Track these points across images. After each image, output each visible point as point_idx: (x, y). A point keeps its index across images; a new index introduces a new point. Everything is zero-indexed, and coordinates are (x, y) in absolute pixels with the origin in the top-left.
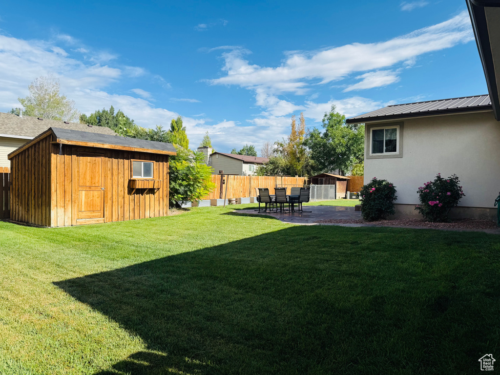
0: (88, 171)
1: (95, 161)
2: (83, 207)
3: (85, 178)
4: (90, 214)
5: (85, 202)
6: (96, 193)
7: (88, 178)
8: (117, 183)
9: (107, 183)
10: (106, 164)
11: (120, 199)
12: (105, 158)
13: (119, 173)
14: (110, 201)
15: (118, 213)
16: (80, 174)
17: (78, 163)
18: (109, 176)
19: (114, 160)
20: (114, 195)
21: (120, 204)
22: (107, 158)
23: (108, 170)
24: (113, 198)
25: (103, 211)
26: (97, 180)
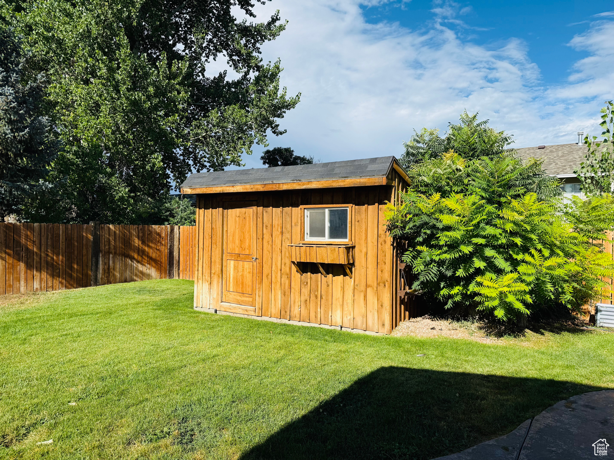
0: (237, 231)
1: (245, 213)
2: (231, 285)
4: (239, 298)
5: (234, 278)
6: (246, 265)
7: (237, 242)
8: (279, 251)
9: (261, 249)
10: (261, 218)
11: (282, 279)
12: (258, 208)
13: (282, 233)
14: (266, 280)
15: (279, 303)
16: (229, 235)
17: (227, 218)
18: (266, 237)
19: (274, 210)
20: (273, 271)
21: (283, 288)
22: (262, 208)
23: (264, 228)
24: (271, 276)
25: (255, 296)
26: (247, 244)
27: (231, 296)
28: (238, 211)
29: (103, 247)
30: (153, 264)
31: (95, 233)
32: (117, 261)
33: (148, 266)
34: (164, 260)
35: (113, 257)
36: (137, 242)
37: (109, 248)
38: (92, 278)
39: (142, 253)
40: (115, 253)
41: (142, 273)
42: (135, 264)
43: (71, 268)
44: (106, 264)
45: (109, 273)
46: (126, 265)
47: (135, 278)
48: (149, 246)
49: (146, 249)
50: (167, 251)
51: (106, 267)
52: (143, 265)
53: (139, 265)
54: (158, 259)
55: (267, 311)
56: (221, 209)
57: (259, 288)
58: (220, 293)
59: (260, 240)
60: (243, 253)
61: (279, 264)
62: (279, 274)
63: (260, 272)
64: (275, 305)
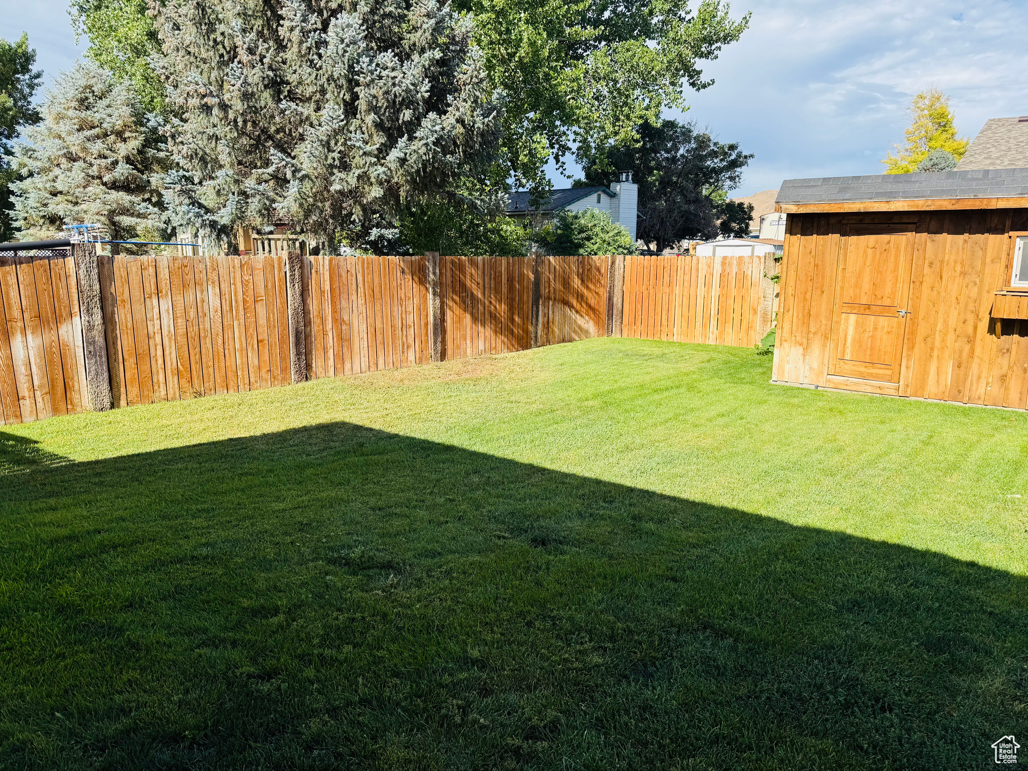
0: (868, 270)
2: (848, 351)
3: (857, 285)
4: (863, 369)
5: (854, 340)
7: (866, 285)
8: (954, 301)
9: (917, 298)
10: (921, 251)
11: (956, 344)
12: (918, 235)
13: (963, 274)
14: (923, 344)
15: (946, 379)
16: (848, 275)
17: (846, 249)
18: (928, 281)
19: (950, 238)
20: (937, 332)
21: (957, 356)
22: (924, 235)
23: (926, 265)
24: (934, 339)
25: (897, 367)
26: (888, 290)
27: (848, 367)
28: (872, 239)
29: (544, 291)
30: (592, 315)
31: (537, 270)
32: (556, 310)
33: (587, 318)
34: (603, 308)
35: (553, 305)
36: (576, 282)
37: (549, 291)
38: (533, 335)
39: (580, 297)
40: (555, 299)
41: (580, 327)
42: (574, 315)
43: (512, 321)
44: (546, 315)
45: (548, 328)
46: (564, 316)
47: (574, 335)
48: (588, 288)
49: (585, 291)
50: (606, 295)
51: (546, 319)
52: (581, 316)
53: (578, 316)
54: (597, 307)
55: (920, 389)
56: (837, 236)
57: (909, 356)
58: (826, 361)
59: (918, 283)
60: (879, 303)
61: (953, 321)
62: (951, 336)
63: (913, 333)
64: (938, 381)
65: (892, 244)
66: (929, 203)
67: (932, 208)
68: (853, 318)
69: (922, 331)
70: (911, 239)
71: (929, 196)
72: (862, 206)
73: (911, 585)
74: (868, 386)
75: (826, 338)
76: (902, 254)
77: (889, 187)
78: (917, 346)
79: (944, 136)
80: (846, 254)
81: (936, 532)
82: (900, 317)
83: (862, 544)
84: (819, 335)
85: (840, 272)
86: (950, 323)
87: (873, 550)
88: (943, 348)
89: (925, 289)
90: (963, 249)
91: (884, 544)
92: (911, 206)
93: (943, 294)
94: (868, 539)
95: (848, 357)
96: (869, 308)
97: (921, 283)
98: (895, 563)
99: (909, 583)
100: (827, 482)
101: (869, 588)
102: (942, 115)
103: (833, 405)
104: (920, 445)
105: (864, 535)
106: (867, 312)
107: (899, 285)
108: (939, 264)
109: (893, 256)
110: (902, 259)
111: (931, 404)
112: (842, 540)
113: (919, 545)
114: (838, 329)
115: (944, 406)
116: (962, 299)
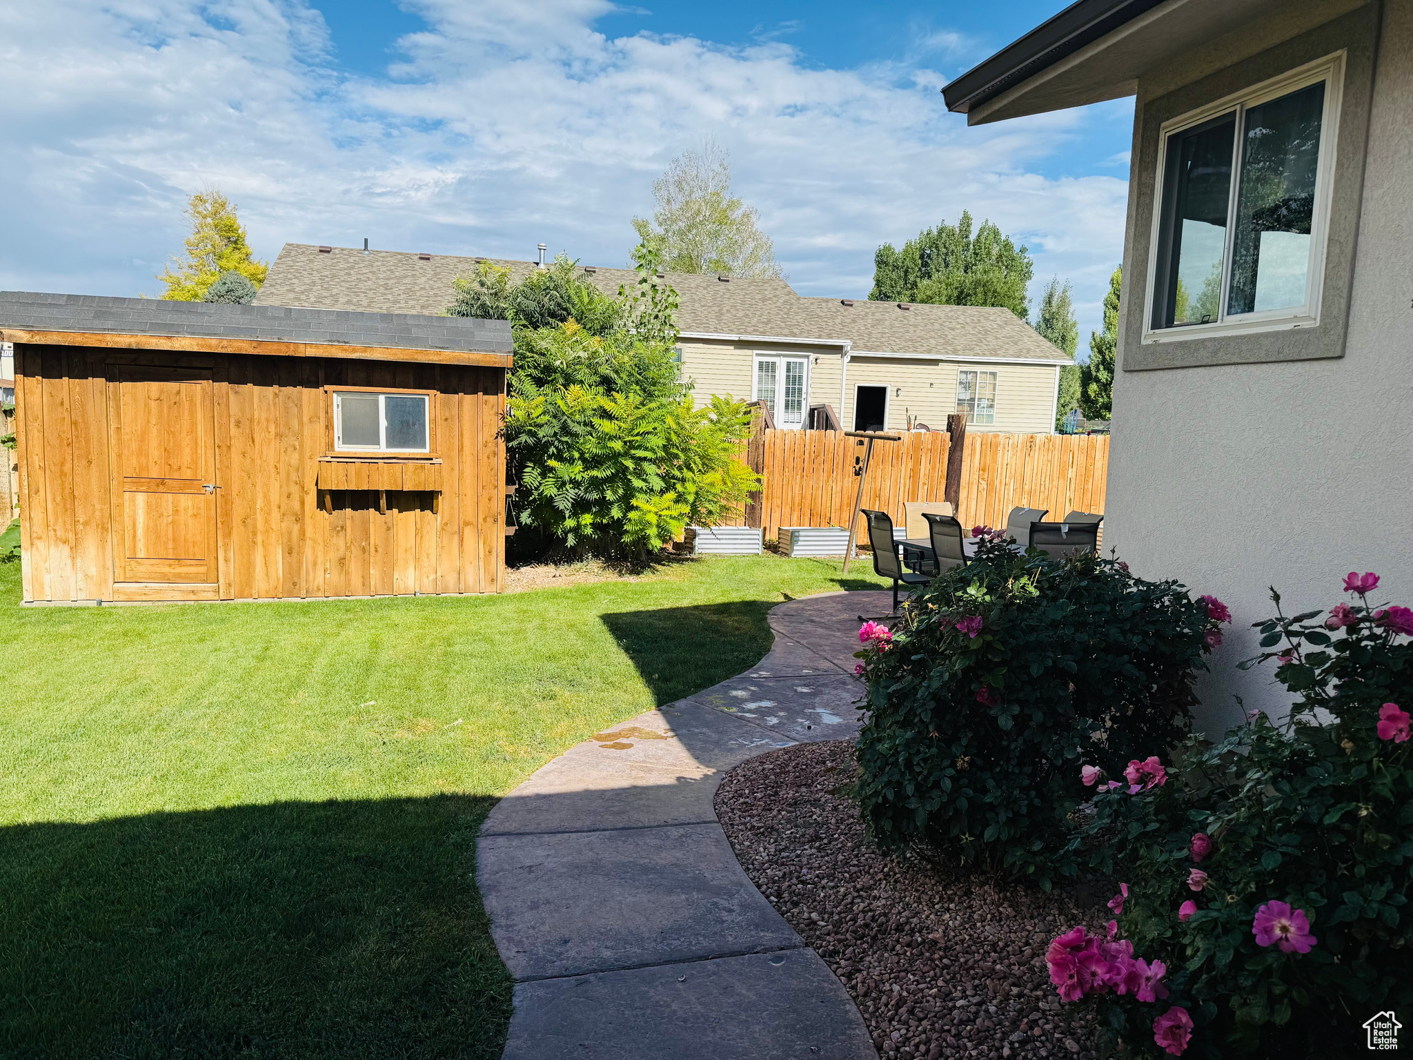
0: (154, 430)
1: (178, 393)
2: (141, 545)
3: (142, 452)
4: (166, 570)
5: (147, 529)
6: (185, 501)
7: (155, 453)
8: (273, 470)
9: (227, 467)
10: (223, 406)
11: (283, 525)
12: (216, 384)
13: (279, 436)
14: (242, 528)
15: (277, 569)
16: (126, 437)
17: (117, 401)
18: (238, 444)
19: (257, 390)
20: (258, 511)
21: (285, 540)
22: (225, 385)
23: (232, 425)
24: (255, 519)
25: (213, 561)
26: (186, 457)
27: (143, 569)
28: (154, 387)
55: (246, 587)
56: (100, 381)
57: (226, 545)
58: (109, 564)
59: (224, 448)
60: (176, 476)
61: (275, 496)
62: (275, 515)
63: (227, 514)
64: (267, 575)
65: (183, 395)
66: (225, 343)
67: (229, 351)
68: (141, 498)
69: (238, 510)
70: (208, 389)
71: (223, 335)
72: (132, 340)
73: (260, 856)
74: (175, 592)
75: (104, 529)
76: (199, 409)
77: (169, 318)
78: (234, 531)
79: (237, 255)
80: (118, 408)
81: (285, 774)
82: (207, 493)
83: (188, 822)
84: (94, 525)
85: (112, 432)
86: (272, 498)
87: (205, 824)
88: (267, 531)
89: (235, 455)
90: (275, 404)
91: (220, 811)
92: (202, 346)
93: (258, 462)
94: (196, 812)
95: (141, 554)
96: (163, 484)
97: (229, 447)
98: (237, 834)
99: (257, 855)
100: (130, 742)
101: (203, 882)
102: (231, 228)
103: (128, 626)
104: (253, 663)
105: (191, 807)
106: (161, 488)
107: (201, 451)
108: (248, 423)
109: (186, 412)
110: (199, 416)
111: (261, 606)
112: (160, 824)
113: (264, 799)
114: (121, 515)
115: (279, 605)
116: (281, 466)
